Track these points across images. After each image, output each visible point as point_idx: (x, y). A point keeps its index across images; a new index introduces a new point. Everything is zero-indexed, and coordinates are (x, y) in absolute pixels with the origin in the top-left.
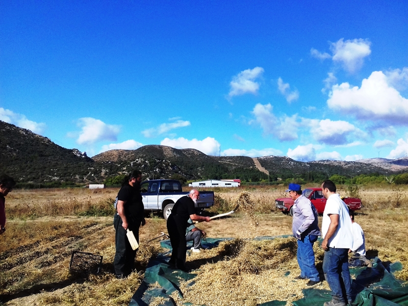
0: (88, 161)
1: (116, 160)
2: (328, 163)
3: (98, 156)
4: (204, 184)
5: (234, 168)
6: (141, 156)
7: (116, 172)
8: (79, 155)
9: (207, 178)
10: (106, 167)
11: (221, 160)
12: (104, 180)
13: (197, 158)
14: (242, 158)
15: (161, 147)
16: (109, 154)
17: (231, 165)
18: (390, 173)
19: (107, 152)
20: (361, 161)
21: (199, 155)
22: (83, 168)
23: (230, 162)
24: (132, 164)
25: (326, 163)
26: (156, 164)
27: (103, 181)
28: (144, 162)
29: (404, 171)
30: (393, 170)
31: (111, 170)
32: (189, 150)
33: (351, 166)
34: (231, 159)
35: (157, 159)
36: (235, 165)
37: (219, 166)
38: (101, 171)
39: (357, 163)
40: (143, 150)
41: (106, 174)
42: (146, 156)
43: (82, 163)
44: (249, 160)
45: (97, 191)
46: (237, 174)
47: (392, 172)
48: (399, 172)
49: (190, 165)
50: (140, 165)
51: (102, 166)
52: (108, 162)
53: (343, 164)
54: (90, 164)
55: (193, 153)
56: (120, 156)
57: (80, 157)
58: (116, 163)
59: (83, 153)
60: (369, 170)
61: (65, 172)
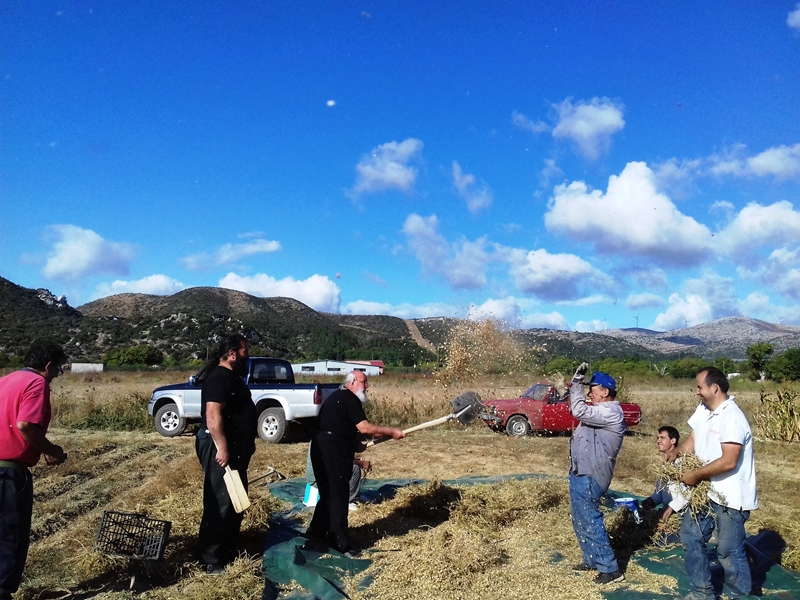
0: (69, 315)
1: (128, 314)
2: (546, 335)
3: (90, 305)
4: (312, 369)
5: (369, 338)
6: (182, 308)
7: (127, 340)
8: (49, 302)
9: (316, 357)
10: (107, 328)
11: (343, 322)
12: (103, 355)
13: (296, 317)
14: (384, 319)
15: (224, 292)
16: (114, 302)
17: (364, 333)
18: (660, 357)
19: (110, 298)
20: (606, 333)
21: (302, 310)
22: (58, 329)
23: (361, 326)
24: (162, 325)
25: (541, 334)
26: (212, 326)
27: (99, 358)
28: (189, 321)
29: (683, 355)
30: (663, 352)
31: (117, 334)
32: (280, 300)
33: (589, 342)
34: (364, 320)
35: (215, 315)
36: (371, 333)
37: (340, 333)
38: (97, 338)
39: (598, 336)
40: (186, 296)
41: (106, 342)
42: (194, 308)
43: (57, 317)
44: (398, 323)
45: (90, 377)
46: (374, 350)
47: (662, 355)
48: (674, 357)
49: (282, 330)
50: (179, 326)
51: (99, 325)
52: (112, 318)
53: (573, 336)
54: (74, 321)
55: (290, 306)
56: (137, 307)
57: (54, 305)
58: (130, 320)
59: (59, 299)
60: (620, 350)
61: (18, 336)
